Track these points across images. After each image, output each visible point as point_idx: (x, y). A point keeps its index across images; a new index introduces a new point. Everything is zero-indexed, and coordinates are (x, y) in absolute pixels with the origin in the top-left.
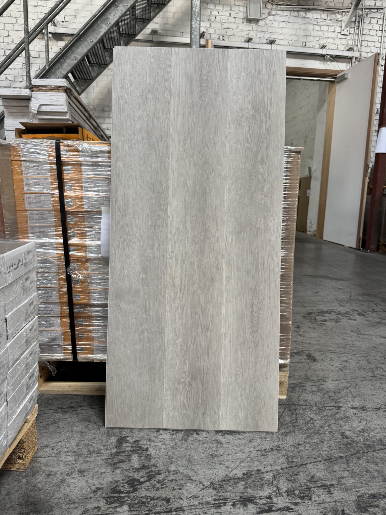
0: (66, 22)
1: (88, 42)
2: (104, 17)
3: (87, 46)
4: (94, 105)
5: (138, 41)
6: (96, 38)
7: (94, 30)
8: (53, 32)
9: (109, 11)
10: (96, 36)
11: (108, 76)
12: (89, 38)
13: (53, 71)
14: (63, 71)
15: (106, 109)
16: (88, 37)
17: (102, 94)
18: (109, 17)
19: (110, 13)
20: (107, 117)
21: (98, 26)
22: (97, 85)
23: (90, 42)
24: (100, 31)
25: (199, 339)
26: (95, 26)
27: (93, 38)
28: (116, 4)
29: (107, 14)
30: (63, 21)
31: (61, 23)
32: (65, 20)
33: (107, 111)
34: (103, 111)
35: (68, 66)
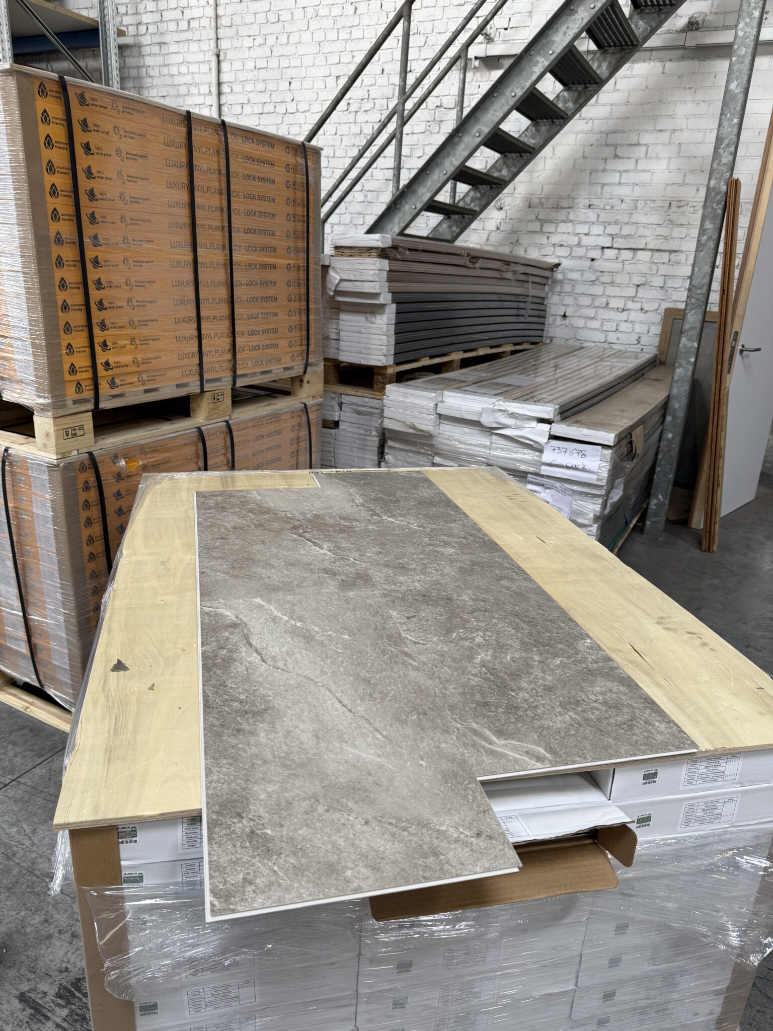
0: (511, 28)
1: (507, 98)
2: (544, 41)
3: (503, 106)
4: (541, 196)
5: (652, 49)
6: (523, 88)
7: (521, 71)
8: (482, 54)
9: (556, 27)
10: (522, 82)
11: (577, 134)
12: (510, 89)
13: (439, 160)
14: (456, 159)
15: (564, 203)
16: (508, 87)
17: (561, 172)
18: (555, 38)
19: (557, 30)
20: (563, 221)
21: (530, 60)
22: (554, 153)
23: (510, 97)
24: (533, 72)
26: (524, 63)
27: (518, 88)
28: (572, 8)
29: (551, 32)
30: (506, 27)
31: (502, 31)
32: (511, 26)
33: (564, 208)
34: (557, 208)
35: (464, 150)
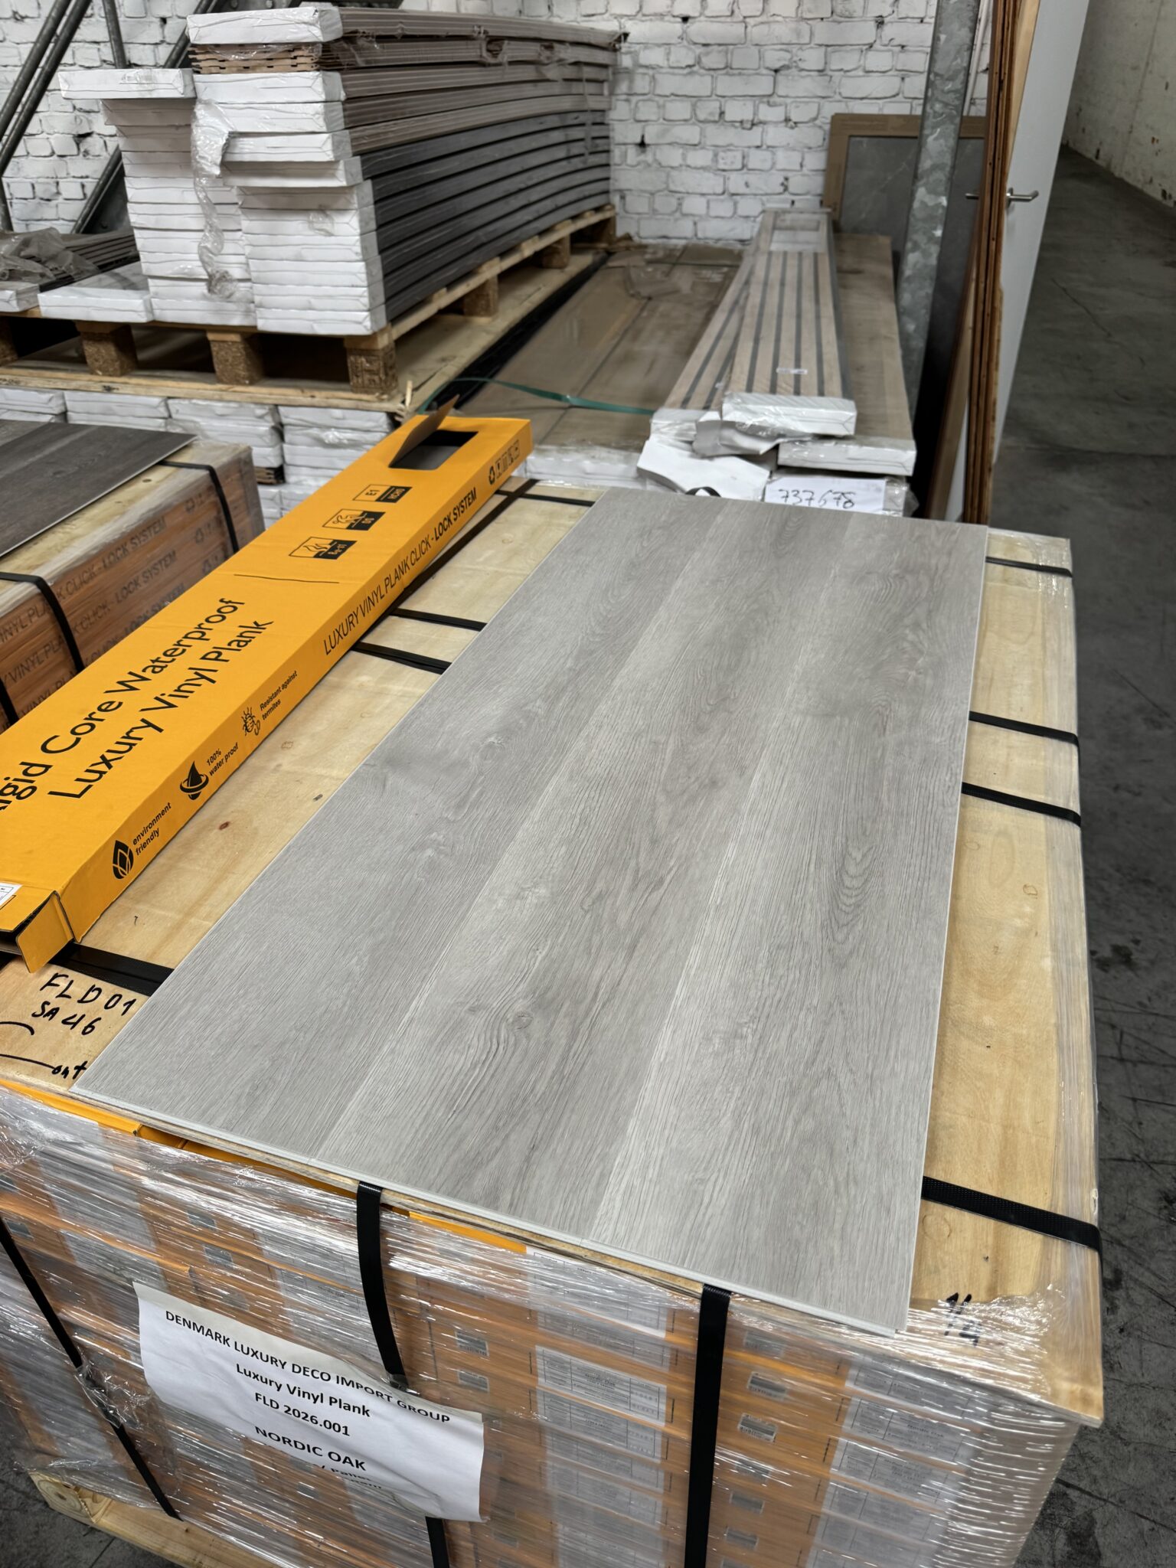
25: (615, 901)
